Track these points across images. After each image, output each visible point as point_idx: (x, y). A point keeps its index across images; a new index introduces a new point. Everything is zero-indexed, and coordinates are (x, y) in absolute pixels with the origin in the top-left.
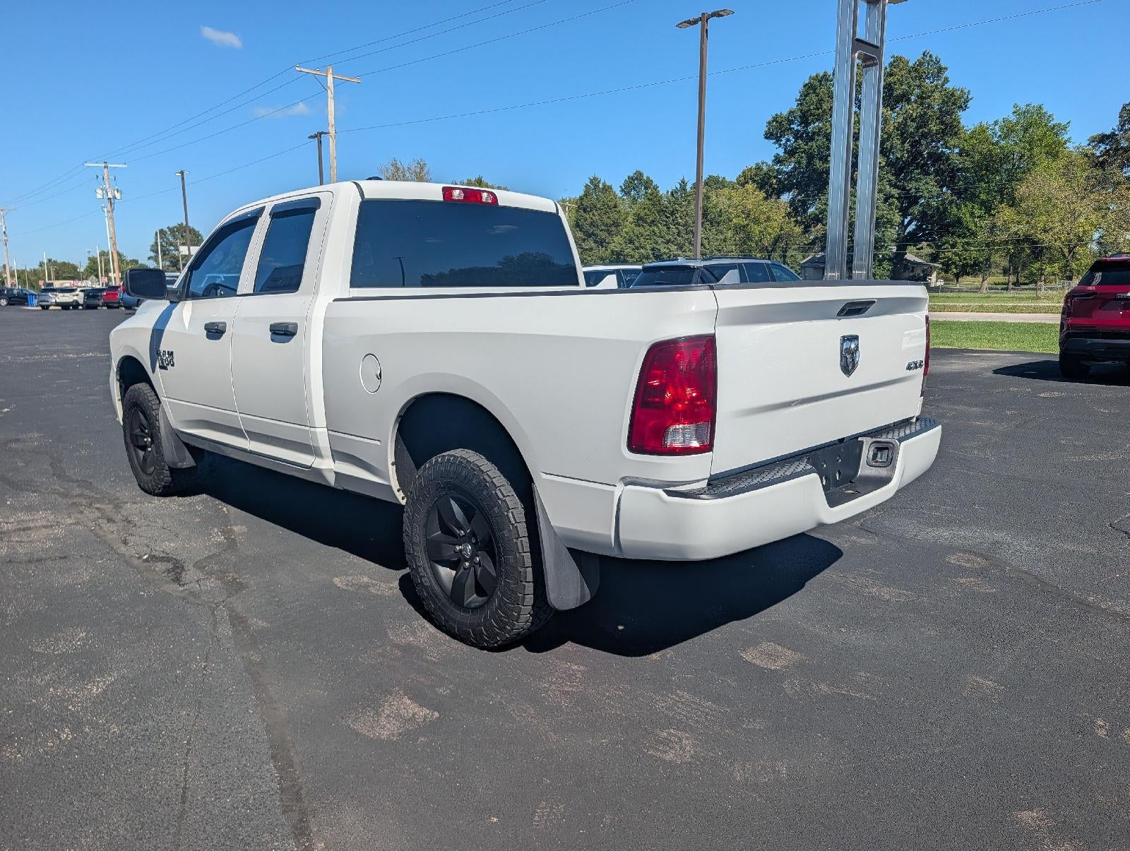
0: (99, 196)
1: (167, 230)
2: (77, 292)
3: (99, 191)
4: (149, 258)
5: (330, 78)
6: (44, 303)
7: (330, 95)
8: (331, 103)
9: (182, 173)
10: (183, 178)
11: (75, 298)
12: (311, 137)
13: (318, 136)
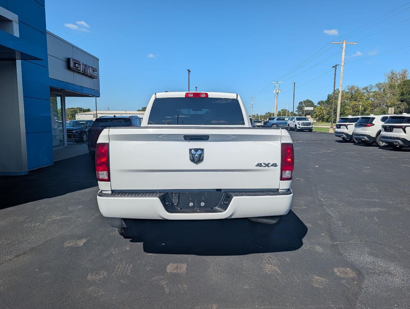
0: (274, 92)
1: (303, 102)
2: (262, 122)
3: (275, 91)
4: (296, 111)
5: (344, 44)
6: (253, 126)
7: (344, 50)
8: (343, 53)
9: (294, 83)
10: (294, 85)
11: (262, 124)
12: (333, 67)
13: (335, 67)
